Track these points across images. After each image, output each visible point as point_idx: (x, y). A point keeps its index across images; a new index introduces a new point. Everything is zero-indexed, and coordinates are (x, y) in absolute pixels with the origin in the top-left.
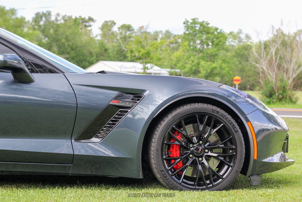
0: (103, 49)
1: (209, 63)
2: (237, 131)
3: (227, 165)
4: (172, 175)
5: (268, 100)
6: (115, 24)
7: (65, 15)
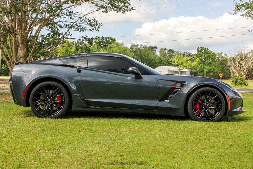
0: (161, 60)
1: (208, 67)
2: (222, 99)
3: (218, 112)
4: (196, 115)
5: (235, 84)
6: (166, 49)
7: (144, 46)
